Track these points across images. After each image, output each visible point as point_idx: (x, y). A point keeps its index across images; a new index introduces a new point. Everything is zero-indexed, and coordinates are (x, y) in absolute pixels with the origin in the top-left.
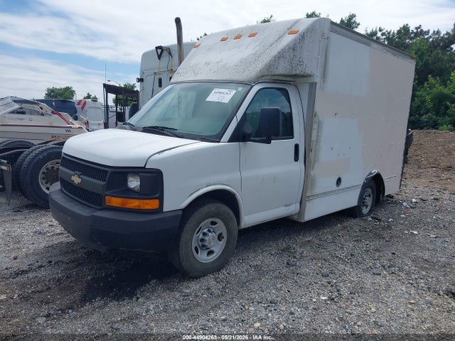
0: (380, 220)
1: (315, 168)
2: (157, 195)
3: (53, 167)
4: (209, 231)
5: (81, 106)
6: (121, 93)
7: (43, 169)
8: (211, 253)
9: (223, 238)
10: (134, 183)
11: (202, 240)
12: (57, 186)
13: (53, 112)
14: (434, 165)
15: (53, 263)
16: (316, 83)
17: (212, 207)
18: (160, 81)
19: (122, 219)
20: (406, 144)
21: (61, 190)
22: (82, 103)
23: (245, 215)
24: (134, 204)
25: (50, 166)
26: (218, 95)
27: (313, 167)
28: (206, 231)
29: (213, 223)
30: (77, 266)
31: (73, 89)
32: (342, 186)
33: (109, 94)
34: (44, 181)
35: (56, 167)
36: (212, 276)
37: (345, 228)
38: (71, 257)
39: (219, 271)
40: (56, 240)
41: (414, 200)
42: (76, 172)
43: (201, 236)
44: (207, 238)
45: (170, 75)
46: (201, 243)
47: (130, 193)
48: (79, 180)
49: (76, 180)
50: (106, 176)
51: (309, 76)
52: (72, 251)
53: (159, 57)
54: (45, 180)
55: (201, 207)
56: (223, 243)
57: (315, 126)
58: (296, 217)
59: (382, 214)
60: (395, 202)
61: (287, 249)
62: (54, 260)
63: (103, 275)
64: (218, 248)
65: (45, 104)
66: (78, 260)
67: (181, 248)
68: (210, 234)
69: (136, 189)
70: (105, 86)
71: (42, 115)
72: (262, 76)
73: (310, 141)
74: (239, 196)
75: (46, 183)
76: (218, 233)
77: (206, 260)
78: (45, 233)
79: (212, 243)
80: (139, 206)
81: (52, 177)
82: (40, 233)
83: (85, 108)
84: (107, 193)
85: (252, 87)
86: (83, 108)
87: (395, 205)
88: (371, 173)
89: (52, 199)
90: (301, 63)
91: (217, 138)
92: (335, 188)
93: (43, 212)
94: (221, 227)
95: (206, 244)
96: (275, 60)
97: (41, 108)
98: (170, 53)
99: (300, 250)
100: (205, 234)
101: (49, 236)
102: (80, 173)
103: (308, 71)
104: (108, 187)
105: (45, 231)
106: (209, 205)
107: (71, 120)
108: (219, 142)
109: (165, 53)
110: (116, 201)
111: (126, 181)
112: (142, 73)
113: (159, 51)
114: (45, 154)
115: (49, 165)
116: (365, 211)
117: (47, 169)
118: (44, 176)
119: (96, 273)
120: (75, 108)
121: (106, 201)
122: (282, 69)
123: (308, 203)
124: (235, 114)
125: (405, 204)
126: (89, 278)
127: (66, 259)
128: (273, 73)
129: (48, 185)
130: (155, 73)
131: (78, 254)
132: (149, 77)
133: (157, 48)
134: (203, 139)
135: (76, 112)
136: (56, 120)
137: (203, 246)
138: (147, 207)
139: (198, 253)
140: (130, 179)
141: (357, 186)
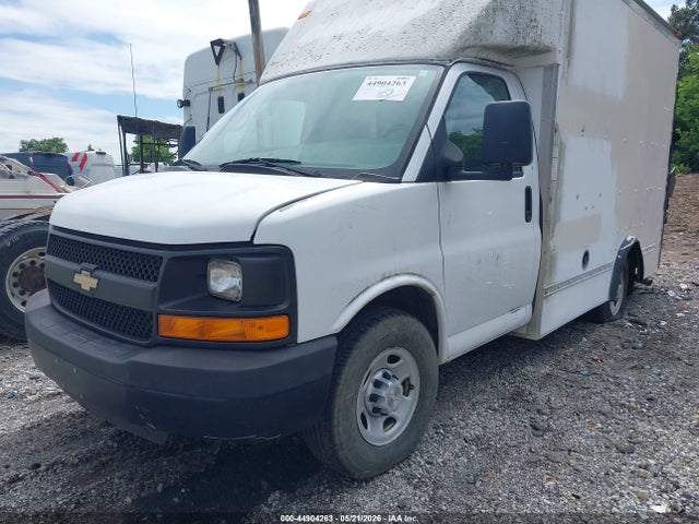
0: (645, 325)
1: (555, 233)
2: (283, 307)
3: (33, 263)
4: (386, 376)
5: (78, 163)
6: (148, 133)
7: (14, 267)
8: (390, 421)
9: (411, 387)
10: (225, 281)
11: (374, 398)
12: (43, 298)
13: (30, 173)
14: (678, 228)
15: (43, 468)
16: (559, 65)
17: (395, 324)
18: (221, 101)
19: (205, 367)
20: (667, 189)
21: (52, 305)
22: (80, 157)
23: (449, 336)
24: (228, 329)
25: (27, 261)
26: (378, 88)
27: (553, 231)
28: (379, 376)
29: (393, 359)
30: (96, 473)
31: (64, 142)
32: (590, 268)
33: (127, 135)
34: (17, 291)
35: (39, 261)
36: (398, 473)
37: (596, 343)
38: (82, 449)
39: (408, 458)
40: (46, 411)
41: (684, 286)
42: (84, 264)
43: (370, 389)
44: (383, 393)
45: (239, 91)
46: (370, 405)
47: (216, 305)
48: (93, 283)
49: (86, 282)
50: (158, 268)
51: (547, 50)
52: (84, 433)
53: (218, 60)
54: (19, 288)
55: (369, 325)
56: (412, 399)
57: (556, 153)
58: (524, 331)
59: (641, 312)
60: (652, 292)
61: (517, 396)
62: (45, 458)
63: (160, 488)
64: (403, 409)
65: (14, 160)
66: (99, 455)
67: (335, 422)
68: (390, 383)
69: (233, 295)
70: (121, 120)
71: (12, 177)
72: (464, 49)
73: (550, 181)
74: (439, 298)
75: (22, 293)
76: (401, 379)
77: (385, 439)
78: (23, 396)
79: (395, 403)
80: (243, 334)
81: (32, 280)
82: (13, 396)
83: (86, 166)
84: (162, 307)
85: (447, 70)
86: (81, 166)
87: (654, 296)
88: (625, 242)
89: (31, 326)
90: (535, 24)
91: (393, 174)
92: (580, 271)
93: (18, 350)
94: (408, 367)
95: (383, 405)
96: (487, 16)
97: (10, 167)
98: (237, 52)
99: (542, 396)
100: (378, 384)
101: (32, 402)
102: (94, 266)
103: (546, 41)
104: (165, 294)
105: (22, 391)
106: (386, 321)
107: (63, 184)
108: (399, 182)
109: (228, 53)
110: (184, 327)
111: (205, 277)
112: (187, 90)
113: (217, 49)
114: (15, 237)
115: (25, 258)
116: (615, 309)
117: (22, 266)
118: (16, 280)
119: (142, 487)
120: (69, 167)
121: (162, 328)
122: (500, 34)
123: (545, 302)
124: (425, 123)
125: (671, 293)
126: (129, 500)
127: (71, 456)
128: (484, 43)
129: (24, 297)
130: (211, 89)
131: (95, 441)
132: (200, 97)
133: (214, 43)
134: (366, 177)
135: (71, 172)
136: (36, 185)
137: (376, 410)
138: (261, 335)
139: (366, 428)
140: (213, 272)
141: (609, 265)
